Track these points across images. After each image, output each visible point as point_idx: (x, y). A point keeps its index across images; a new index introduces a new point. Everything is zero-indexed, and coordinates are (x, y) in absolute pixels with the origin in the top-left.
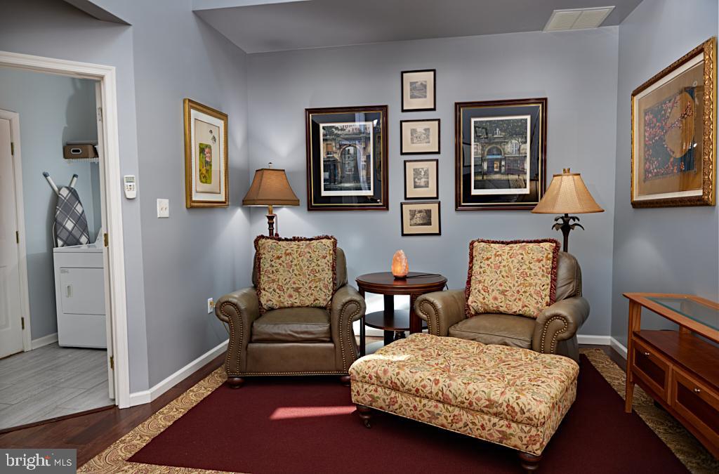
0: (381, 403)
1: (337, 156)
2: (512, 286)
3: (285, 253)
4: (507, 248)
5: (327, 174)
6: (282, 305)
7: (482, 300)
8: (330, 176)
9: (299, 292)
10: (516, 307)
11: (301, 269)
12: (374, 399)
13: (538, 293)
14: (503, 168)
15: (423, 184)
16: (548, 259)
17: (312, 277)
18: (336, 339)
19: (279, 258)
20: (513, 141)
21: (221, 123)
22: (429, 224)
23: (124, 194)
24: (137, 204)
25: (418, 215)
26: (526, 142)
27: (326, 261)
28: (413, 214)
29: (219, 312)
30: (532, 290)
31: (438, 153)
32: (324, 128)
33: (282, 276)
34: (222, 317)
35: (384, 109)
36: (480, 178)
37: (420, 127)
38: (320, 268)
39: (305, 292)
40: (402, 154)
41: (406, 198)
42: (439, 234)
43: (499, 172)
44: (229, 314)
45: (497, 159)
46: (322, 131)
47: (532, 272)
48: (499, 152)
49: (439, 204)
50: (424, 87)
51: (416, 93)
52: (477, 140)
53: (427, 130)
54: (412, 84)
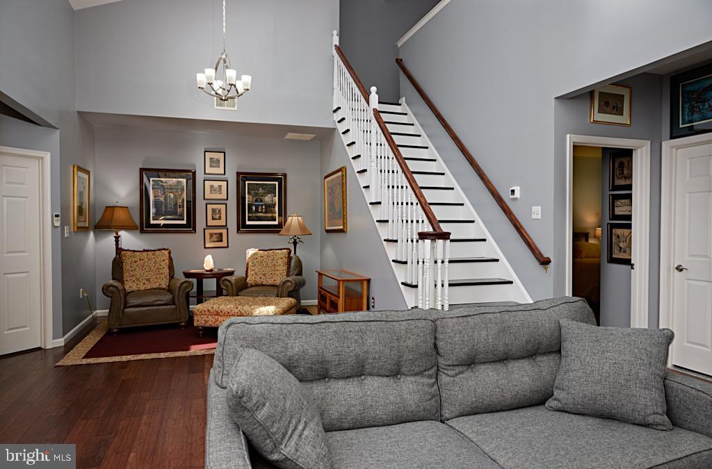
0: (210, 323)
1: (162, 199)
2: (268, 271)
3: (140, 259)
4: (266, 253)
5: (155, 209)
6: (139, 289)
7: (254, 279)
8: (157, 211)
9: (149, 281)
10: (271, 282)
11: (150, 268)
12: (206, 321)
13: (281, 274)
14: (264, 210)
15: (217, 218)
16: (286, 258)
17: (157, 272)
18: (177, 302)
19: (136, 262)
20: (269, 195)
21: (86, 176)
22: (222, 241)
23: (53, 223)
24: (59, 231)
25: (215, 236)
26: (275, 196)
27: (165, 263)
28: (211, 235)
29: (105, 292)
30: (278, 273)
31: (227, 200)
32: (153, 181)
33: (138, 273)
34: (107, 294)
35: (193, 171)
36: (251, 215)
37: (216, 184)
38: (162, 267)
39: (153, 280)
40: (205, 199)
41: (207, 226)
42: (228, 247)
43: (261, 212)
44: (112, 292)
45: (260, 205)
46: (151, 183)
47: (278, 264)
48: (261, 201)
49: (227, 229)
50: (218, 161)
51: (214, 164)
52: (249, 193)
53: (220, 186)
54: (211, 159)
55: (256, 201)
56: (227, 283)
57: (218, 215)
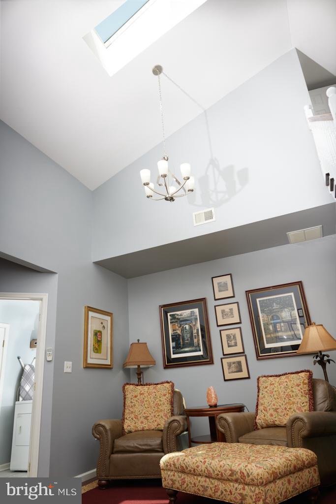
0: (177, 485)
1: (179, 332)
2: (281, 405)
3: (140, 393)
4: (278, 379)
5: (174, 343)
6: (136, 429)
7: (263, 417)
8: (176, 345)
9: (147, 419)
10: (285, 421)
11: (150, 404)
13: (299, 409)
14: (283, 328)
15: (233, 344)
16: (304, 384)
17: (156, 409)
18: (165, 449)
19: (136, 397)
20: (286, 310)
21: (108, 318)
22: (240, 370)
23: (46, 358)
24: (52, 364)
25: (233, 365)
26: (294, 310)
27: (166, 397)
28: (230, 365)
29: (94, 432)
30: (295, 407)
31: (240, 323)
32: (170, 315)
33: (138, 409)
34: (96, 435)
35: (204, 300)
36: (269, 336)
37: (227, 308)
38: (162, 403)
39: (151, 419)
40: (218, 326)
41: (224, 355)
42: (249, 378)
43: (281, 331)
44: (100, 433)
45: (278, 323)
46: (169, 318)
47: (294, 394)
48: (278, 318)
49: (245, 356)
50: (226, 284)
51: (222, 289)
52: (263, 311)
53: (231, 309)
54: (218, 284)
55: (273, 319)
56: (223, 422)
57: (233, 341)
